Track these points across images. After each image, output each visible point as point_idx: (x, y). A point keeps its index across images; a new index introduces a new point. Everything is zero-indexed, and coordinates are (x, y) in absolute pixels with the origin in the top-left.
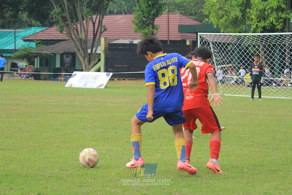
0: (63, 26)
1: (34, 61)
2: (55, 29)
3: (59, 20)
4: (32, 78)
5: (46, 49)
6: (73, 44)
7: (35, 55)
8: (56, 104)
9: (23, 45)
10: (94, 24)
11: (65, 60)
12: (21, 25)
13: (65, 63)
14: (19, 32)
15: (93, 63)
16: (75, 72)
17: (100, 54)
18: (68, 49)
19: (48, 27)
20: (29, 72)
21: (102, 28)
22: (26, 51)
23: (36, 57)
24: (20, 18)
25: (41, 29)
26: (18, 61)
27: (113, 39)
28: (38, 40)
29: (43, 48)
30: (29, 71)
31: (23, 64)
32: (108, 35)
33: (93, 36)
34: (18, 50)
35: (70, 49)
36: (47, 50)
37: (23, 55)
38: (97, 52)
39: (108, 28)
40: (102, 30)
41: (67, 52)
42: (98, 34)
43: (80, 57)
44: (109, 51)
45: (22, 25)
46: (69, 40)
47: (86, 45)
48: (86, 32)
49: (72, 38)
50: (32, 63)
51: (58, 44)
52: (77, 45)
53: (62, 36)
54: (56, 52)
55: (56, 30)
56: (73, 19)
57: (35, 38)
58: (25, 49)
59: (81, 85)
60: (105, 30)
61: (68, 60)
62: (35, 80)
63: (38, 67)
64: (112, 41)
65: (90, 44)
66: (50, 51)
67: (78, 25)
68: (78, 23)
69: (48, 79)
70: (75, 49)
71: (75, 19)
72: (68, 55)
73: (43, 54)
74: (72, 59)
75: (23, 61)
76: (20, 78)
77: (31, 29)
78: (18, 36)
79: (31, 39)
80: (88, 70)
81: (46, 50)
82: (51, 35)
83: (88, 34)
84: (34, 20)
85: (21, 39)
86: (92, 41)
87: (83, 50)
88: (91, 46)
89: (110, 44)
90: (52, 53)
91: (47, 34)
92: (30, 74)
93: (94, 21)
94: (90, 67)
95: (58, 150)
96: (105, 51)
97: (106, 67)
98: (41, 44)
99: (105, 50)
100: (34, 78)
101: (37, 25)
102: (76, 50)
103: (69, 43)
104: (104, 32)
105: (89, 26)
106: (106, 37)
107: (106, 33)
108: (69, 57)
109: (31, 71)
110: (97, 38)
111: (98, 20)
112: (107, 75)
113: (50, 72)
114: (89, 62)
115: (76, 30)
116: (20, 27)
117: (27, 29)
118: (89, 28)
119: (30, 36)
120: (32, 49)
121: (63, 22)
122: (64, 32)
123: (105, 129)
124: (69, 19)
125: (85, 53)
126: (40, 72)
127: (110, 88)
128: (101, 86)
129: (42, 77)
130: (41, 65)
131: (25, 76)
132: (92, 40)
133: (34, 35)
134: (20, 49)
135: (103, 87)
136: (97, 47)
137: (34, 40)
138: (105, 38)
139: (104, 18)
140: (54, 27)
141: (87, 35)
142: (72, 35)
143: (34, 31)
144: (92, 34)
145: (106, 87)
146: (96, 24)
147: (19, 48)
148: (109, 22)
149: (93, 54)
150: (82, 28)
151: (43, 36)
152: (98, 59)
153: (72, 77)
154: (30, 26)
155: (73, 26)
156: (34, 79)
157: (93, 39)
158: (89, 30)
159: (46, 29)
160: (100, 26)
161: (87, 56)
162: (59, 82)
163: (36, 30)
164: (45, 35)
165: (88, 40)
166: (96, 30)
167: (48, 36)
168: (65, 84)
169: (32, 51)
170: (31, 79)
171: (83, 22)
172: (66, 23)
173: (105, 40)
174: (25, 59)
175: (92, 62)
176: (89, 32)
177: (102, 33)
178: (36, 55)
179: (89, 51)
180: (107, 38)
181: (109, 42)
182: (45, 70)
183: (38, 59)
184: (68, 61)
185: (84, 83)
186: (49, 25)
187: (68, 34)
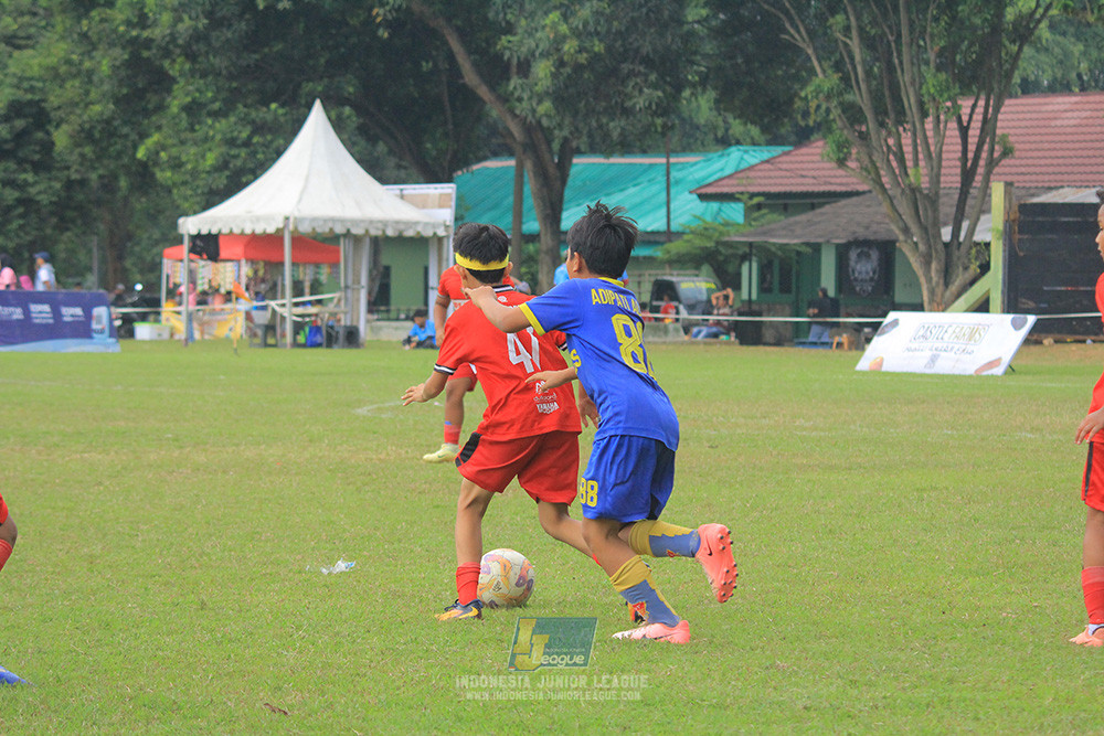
0: (847, 141)
1: (739, 275)
2: (819, 151)
3: (831, 117)
4: (733, 339)
5: (784, 228)
6: (885, 208)
7: (740, 252)
8: (822, 434)
9: (698, 214)
10: (964, 131)
11: (853, 271)
12: (692, 141)
13: (856, 280)
14: (684, 166)
15: (959, 280)
16: (892, 315)
17: (988, 245)
18: (867, 228)
19: (790, 144)
20: (718, 315)
21: (997, 147)
22: (709, 238)
23: (745, 257)
24: (686, 115)
25: (765, 153)
26: (678, 275)
27: (1036, 188)
28: (753, 195)
29: (773, 226)
30: (721, 311)
31: (698, 284)
32: (1017, 174)
33: (959, 179)
34: (679, 234)
35: (874, 227)
36: (786, 233)
37: (698, 251)
38: (977, 237)
39: (1017, 146)
40: (996, 155)
41: (861, 239)
42: (981, 170)
43: (910, 255)
44: (1020, 232)
45: (694, 139)
46: (870, 191)
47: (935, 210)
48: (936, 163)
49: (882, 186)
50: (728, 280)
51: (827, 208)
52: (901, 211)
53: (844, 180)
54: (820, 240)
55: (822, 155)
56: (886, 113)
57: (745, 186)
58: (706, 229)
59: (917, 363)
60: (1007, 152)
61: (864, 268)
62: (742, 343)
63: (754, 296)
64: (1033, 195)
65: (947, 207)
66: (797, 237)
67: (903, 135)
68: (905, 130)
69: (792, 341)
70: (893, 227)
71: (892, 116)
72: (865, 250)
73: (773, 249)
74: (879, 265)
75: (697, 276)
76: (686, 338)
77: (728, 155)
78: (677, 182)
79: (726, 190)
80: (943, 307)
81: (784, 232)
82: (803, 176)
83: (943, 171)
84: (738, 121)
85: (691, 192)
86: (956, 197)
87: (924, 229)
88: (952, 217)
89: (1025, 205)
90: (807, 244)
91: (786, 170)
92: (726, 324)
93: (965, 118)
94: (948, 293)
95: (837, 609)
96: (1008, 234)
97: (1009, 296)
98: (764, 211)
99: (1005, 226)
100: (736, 337)
101: (748, 140)
102: (897, 232)
103: (869, 206)
104: (1003, 162)
105: (946, 140)
106: (1009, 179)
107: (1010, 166)
108: (868, 256)
109: (727, 310)
110: (974, 184)
111: (978, 117)
112: (1017, 326)
113: (797, 316)
114: (947, 275)
115: (895, 154)
116: (686, 148)
117: (711, 155)
118: (944, 148)
119: (724, 182)
120: (732, 230)
121: (845, 127)
122: (852, 164)
123: (1013, 529)
124: (869, 115)
125: (932, 241)
126: (760, 315)
127: (1026, 373)
128: (991, 364)
129: (768, 335)
130: (764, 288)
131: (705, 331)
132: (958, 191)
133: (740, 175)
134: (688, 231)
135: (999, 371)
136: (978, 219)
137: (737, 196)
138: (1009, 185)
139: (1003, 110)
140: (814, 145)
141: (938, 175)
142: (882, 172)
143: (740, 163)
144: (959, 171)
145: (1011, 369)
146: (971, 132)
147: (682, 225)
148: (1023, 124)
149: (960, 244)
150: (920, 149)
151: (772, 181)
152: (978, 263)
153: (880, 335)
154: (725, 142)
155: (886, 141)
156: (737, 341)
157: (961, 189)
158: (944, 156)
159: (785, 154)
160: (988, 140)
161: (937, 251)
162: (834, 353)
163: (746, 156)
164: (782, 177)
165: (941, 192)
166: (970, 155)
167: (793, 181)
168: (857, 361)
169: (729, 236)
170: (727, 343)
171: (923, 124)
172: (857, 128)
173: (1007, 193)
174: (706, 268)
175: (957, 276)
176: (944, 163)
177: (997, 164)
178: (747, 250)
179: (946, 234)
180: (1016, 185)
181: (1019, 198)
182: (778, 307)
183: (755, 265)
184: (867, 273)
185: (928, 354)
186: (793, 138)
187: (866, 170)
